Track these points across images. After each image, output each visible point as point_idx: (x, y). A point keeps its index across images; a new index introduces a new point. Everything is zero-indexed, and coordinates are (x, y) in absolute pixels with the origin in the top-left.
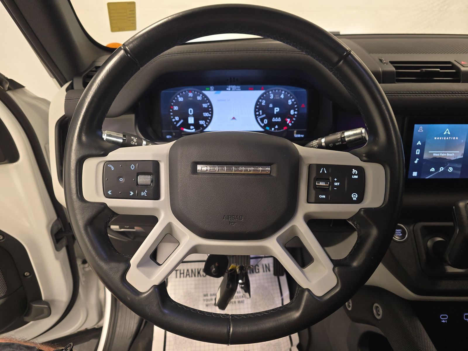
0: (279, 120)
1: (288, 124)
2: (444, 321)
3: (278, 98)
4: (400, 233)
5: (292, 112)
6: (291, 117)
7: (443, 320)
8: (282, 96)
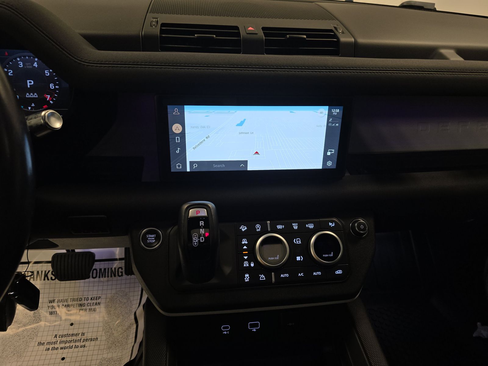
0: (35, 96)
1: (49, 101)
2: (225, 333)
3: (31, 67)
4: (154, 239)
5: (52, 86)
6: (51, 92)
7: (224, 331)
8: (35, 65)
